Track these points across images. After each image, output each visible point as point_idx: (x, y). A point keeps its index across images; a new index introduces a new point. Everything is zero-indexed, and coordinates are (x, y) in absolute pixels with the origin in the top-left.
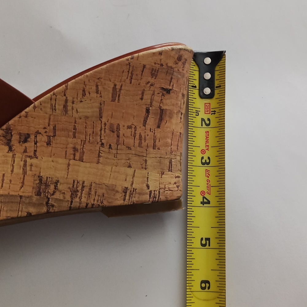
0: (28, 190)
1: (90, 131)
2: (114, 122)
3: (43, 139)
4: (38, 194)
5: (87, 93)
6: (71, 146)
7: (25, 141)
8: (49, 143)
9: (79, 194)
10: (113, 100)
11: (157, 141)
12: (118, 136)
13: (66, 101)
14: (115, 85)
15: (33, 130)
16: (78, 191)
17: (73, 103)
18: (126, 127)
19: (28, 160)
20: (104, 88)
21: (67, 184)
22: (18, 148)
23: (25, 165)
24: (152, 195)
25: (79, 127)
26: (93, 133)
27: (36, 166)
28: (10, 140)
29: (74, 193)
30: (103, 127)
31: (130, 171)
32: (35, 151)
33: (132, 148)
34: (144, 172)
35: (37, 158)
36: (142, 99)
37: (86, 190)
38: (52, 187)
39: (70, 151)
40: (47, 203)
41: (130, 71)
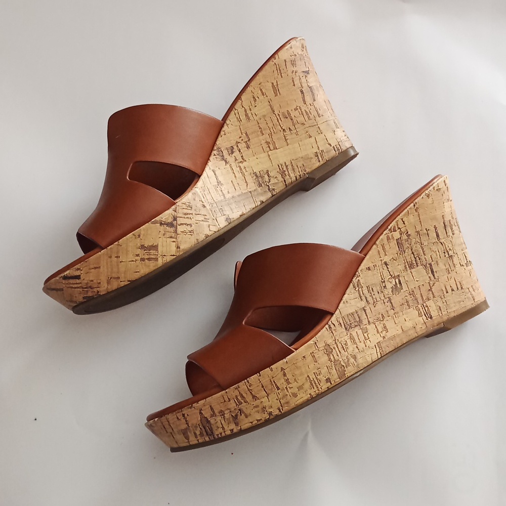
0: (252, 186)
1: (271, 125)
2: (284, 110)
3: (243, 146)
4: (260, 185)
5: (257, 98)
6: (263, 142)
7: (232, 153)
8: (248, 147)
9: (287, 173)
10: (276, 95)
11: (319, 110)
12: (292, 119)
13: (245, 111)
14: (273, 84)
15: (233, 143)
16: (284, 171)
17: (250, 110)
18: (293, 110)
19: (241, 164)
20: (266, 89)
21: (275, 169)
22: (231, 159)
23: (241, 169)
24: (336, 149)
25: (263, 126)
26: (274, 125)
27: (248, 167)
28: (223, 156)
29: (283, 174)
30: (279, 118)
31: (312, 140)
32: (242, 156)
33: (305, 123)
34: (322, 135)
35: (246, 161)
36: (294, 85)
37: (290, 167)
38: (266, 176)
39: (265, 146)
40: (269, 189)
41: (278, 69)
